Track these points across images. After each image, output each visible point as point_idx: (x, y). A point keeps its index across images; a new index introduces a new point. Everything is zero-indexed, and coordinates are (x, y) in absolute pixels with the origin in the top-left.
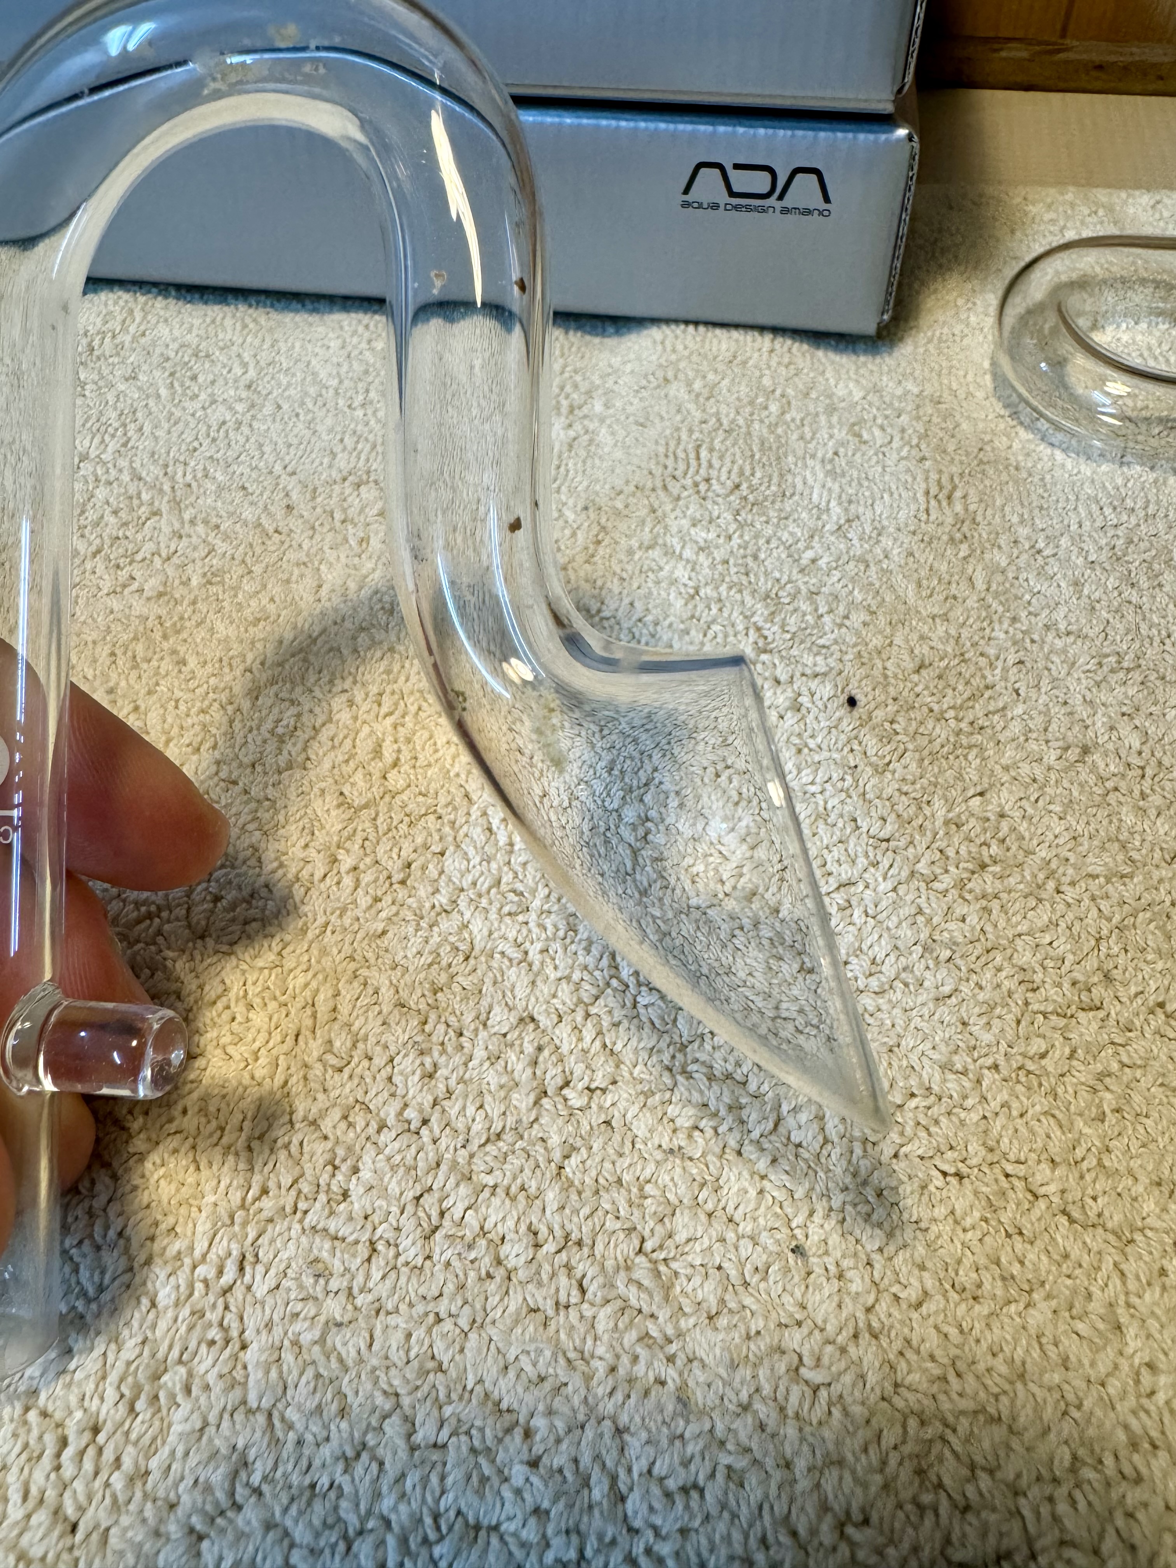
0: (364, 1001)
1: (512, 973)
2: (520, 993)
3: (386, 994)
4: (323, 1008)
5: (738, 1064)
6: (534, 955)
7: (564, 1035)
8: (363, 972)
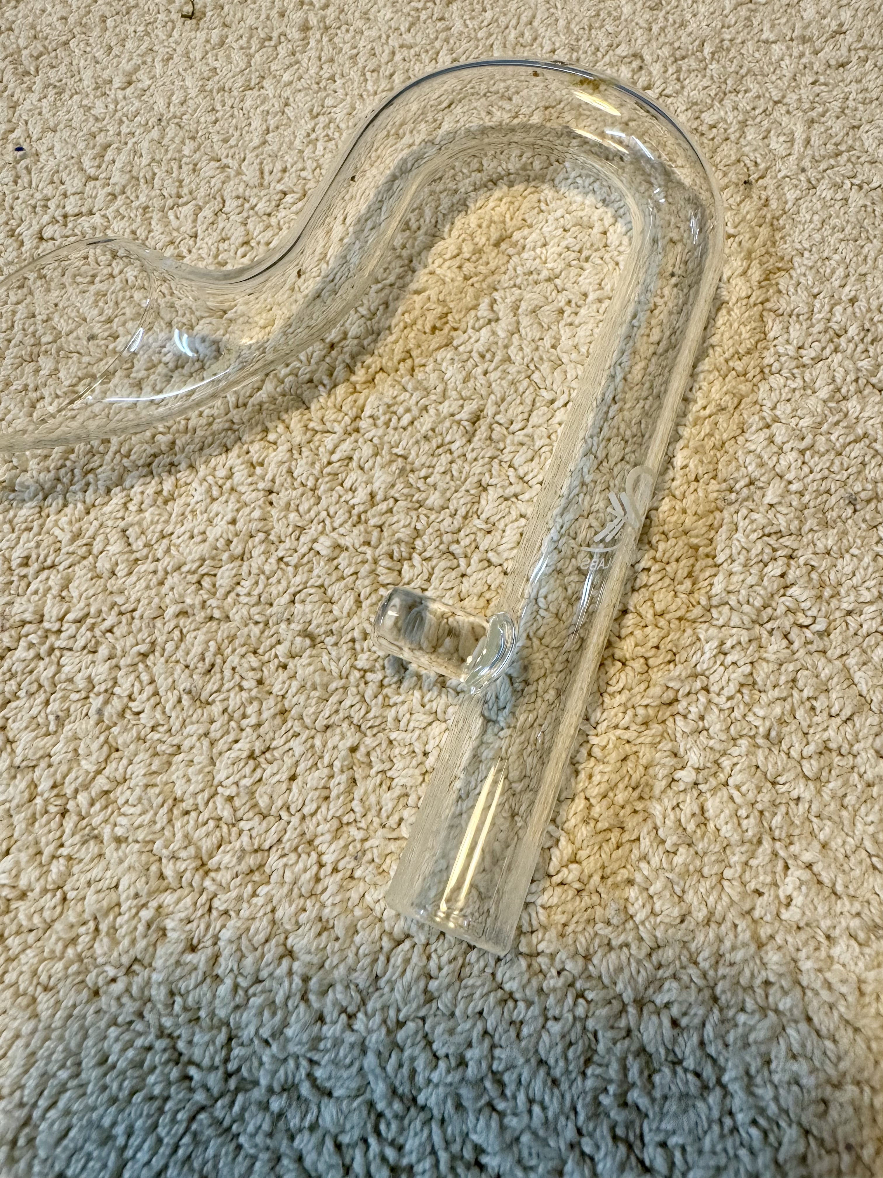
0: (548, 21)
1: (639, 33)
2: (639, 41)
3: (562, 23)
4: (524, 19)
5: (754, 109)
6: (655, 28)
7: (656, 69)
8: (552, 10)
